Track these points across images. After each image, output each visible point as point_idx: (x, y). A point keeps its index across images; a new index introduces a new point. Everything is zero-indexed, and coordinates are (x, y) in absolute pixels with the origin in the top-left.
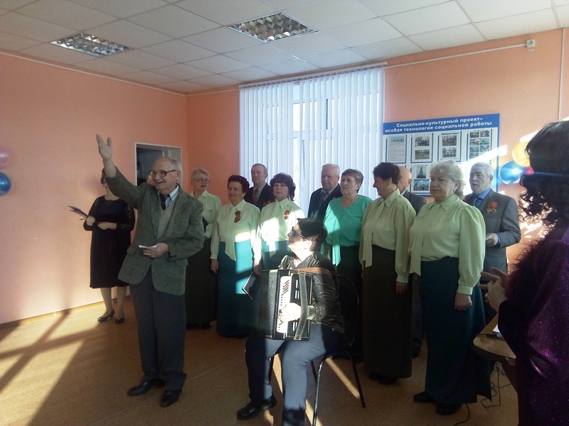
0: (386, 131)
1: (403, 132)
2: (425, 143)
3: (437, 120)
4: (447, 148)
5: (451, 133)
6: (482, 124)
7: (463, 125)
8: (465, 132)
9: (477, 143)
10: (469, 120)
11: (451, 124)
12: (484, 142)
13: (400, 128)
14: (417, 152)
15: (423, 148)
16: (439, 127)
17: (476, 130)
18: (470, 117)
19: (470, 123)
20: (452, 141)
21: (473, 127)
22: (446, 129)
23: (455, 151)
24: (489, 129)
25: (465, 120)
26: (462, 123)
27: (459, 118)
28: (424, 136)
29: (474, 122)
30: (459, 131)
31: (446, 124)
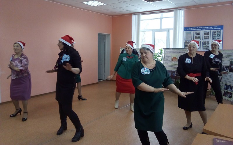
0: (185, 30)
1: (191, 30)
2: (198, 34)
3: (202, 27)
4: (206, 36)
5: (207, 31)
6: (218, 28)
7: (211, 29)
8: (212, 31)
9: (216, 34)
10: (213, 27)
11: (207, 28)
12: (218, 34)
13: (190, 29)
14: (196, 37)
15: (197, 36)
16: (203, 29)
17: (216, 30)
18: (214, 26)
19: (213, 28)
20: (208, 34)
21: (215, 29)
22: (205, 30)
23: (208, 37)
24: (220, 30)
27: (210, 26)
28: (198, 32)
29: (215, 28)
30: (210, 30)
31: (206, 28)
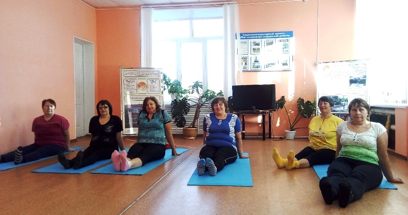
1: (246, 38)
2: (258, 44)
3: (264, 33)
5: (270, 40)
6: (285, 36)
8: (277, 40)
11: (270, 35)
12: (286, 45)
13: (244, 36)
14: (254, 49)
15: (257, 47)
16: (265, 37)
17: (283, 39)
18: (280, 32)
20: (271, 44)
22: (268, 38)
24: (288, 38)
25: (277, 34)
26: (276, 35)
27: (274, 33)
29: (281, 35)
30: (274, 39)
